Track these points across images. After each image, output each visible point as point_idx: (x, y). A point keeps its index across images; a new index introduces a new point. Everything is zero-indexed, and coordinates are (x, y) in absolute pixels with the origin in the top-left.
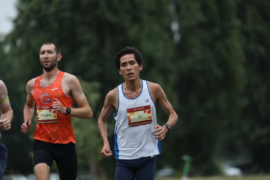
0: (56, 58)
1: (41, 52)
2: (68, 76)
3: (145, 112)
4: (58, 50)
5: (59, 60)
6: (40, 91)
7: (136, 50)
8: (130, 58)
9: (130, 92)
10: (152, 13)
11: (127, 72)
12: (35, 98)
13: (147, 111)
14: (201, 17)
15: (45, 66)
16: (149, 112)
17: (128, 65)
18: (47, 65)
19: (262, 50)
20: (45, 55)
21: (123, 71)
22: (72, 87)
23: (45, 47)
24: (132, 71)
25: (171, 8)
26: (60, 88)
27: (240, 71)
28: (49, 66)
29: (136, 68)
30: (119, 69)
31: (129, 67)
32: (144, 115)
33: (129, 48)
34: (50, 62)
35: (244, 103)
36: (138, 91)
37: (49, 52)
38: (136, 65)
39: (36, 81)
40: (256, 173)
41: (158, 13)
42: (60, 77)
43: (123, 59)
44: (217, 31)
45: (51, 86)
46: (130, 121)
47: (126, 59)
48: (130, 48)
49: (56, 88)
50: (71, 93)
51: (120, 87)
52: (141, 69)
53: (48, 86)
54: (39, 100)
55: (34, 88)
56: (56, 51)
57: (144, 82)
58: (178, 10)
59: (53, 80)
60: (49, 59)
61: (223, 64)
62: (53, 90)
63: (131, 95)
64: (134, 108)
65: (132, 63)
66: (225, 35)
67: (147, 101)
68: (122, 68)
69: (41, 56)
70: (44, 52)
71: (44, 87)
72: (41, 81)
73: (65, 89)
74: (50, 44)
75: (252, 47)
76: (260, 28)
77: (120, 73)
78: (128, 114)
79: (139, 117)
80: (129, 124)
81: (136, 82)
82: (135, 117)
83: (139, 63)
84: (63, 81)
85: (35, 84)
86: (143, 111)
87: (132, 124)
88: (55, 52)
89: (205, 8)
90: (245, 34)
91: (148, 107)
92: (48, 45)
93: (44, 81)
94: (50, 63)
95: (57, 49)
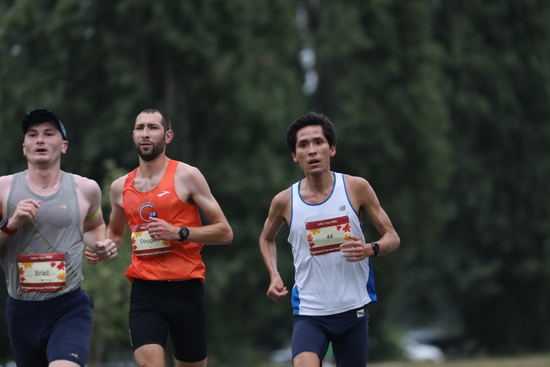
0: (164, 139)
1: (136, 127)
2: (185, 169)
3: (339, 228)
4: (167, 124)
5: (168, 141)
6: (136, 198)
7: (326, 119)
8: (316, 132)
9: (312, 193)
10: (261, 31)
11: (309, 158)
12: (129, 211)
13: (343, 226)
14: (360, 39)
15: (144, 152)
16: (347, 229)
17: (311, 144)
18: (146, 149)
19: (483, 105)
20: (145, 133)
21: (302, 157)
22: (193, 188)
23: (144, 118)
24: (318, 157)
25: (301, 19)
26: (173, 192)
27: (440, 147)
28: (149, 152)
29: (324, 152)
30: (294, 151)
31: (312, 148)
32: (337, 234)
33: (314, 114)
34: (153, 144)
35: (447, 212)
36: (327, 191)
37: (152, 127)
38: (325, 146)
39: (127, 181)
40: (472, 354)
41: (273, 31)
42: (171, 170)
43: (303, 135)
44: (393, 66)
45: (157, 190)
46: (312, 245)
47: (308, 134)
48: (316, 115)
49: (167, 192)
50: (191, 199)
51: (295, 186)
52: (334, 153)
53: (151, 188)
54: (136, 214)
55: (124, 193)
56: (163, 124)
57: (339, 176)
58: (314, 23)
59: (158, 178)
60: (151, 140)
61: (405, 134)
62: (160, 195)
63: (314, 199)
64: (319, 222)
65: (317, 141)
66: (408, 74)
67: (343, 208)
68: (299, 150)
69: (138, 134)
70: (141, 127)
71: (144, 191)
72: (136, 180)
73: (182, 192)
74: (153, 112)
75: (463, 99)
76: (479, 60)
77: (295, 159)
78: (309, 232)
79: (328, 237)
80: (312, 250)
81: (324, 176)
82: (321, 236)
83: (331, 142)
84: (177, 178)
85: (125, 186)
86: (335, 227)
87: (318, 251)
88: (162, 127)
89: (368, 20)
90: (451, 73)
91: (345, 220)
92: (150, 115)
93: (141, 179)
94: (151, 147)
95: (165, 122)
